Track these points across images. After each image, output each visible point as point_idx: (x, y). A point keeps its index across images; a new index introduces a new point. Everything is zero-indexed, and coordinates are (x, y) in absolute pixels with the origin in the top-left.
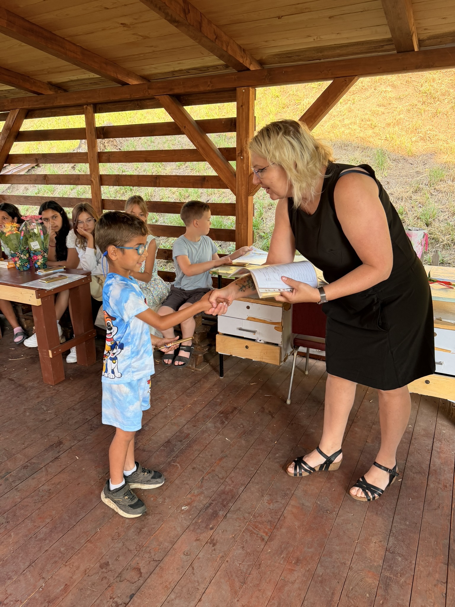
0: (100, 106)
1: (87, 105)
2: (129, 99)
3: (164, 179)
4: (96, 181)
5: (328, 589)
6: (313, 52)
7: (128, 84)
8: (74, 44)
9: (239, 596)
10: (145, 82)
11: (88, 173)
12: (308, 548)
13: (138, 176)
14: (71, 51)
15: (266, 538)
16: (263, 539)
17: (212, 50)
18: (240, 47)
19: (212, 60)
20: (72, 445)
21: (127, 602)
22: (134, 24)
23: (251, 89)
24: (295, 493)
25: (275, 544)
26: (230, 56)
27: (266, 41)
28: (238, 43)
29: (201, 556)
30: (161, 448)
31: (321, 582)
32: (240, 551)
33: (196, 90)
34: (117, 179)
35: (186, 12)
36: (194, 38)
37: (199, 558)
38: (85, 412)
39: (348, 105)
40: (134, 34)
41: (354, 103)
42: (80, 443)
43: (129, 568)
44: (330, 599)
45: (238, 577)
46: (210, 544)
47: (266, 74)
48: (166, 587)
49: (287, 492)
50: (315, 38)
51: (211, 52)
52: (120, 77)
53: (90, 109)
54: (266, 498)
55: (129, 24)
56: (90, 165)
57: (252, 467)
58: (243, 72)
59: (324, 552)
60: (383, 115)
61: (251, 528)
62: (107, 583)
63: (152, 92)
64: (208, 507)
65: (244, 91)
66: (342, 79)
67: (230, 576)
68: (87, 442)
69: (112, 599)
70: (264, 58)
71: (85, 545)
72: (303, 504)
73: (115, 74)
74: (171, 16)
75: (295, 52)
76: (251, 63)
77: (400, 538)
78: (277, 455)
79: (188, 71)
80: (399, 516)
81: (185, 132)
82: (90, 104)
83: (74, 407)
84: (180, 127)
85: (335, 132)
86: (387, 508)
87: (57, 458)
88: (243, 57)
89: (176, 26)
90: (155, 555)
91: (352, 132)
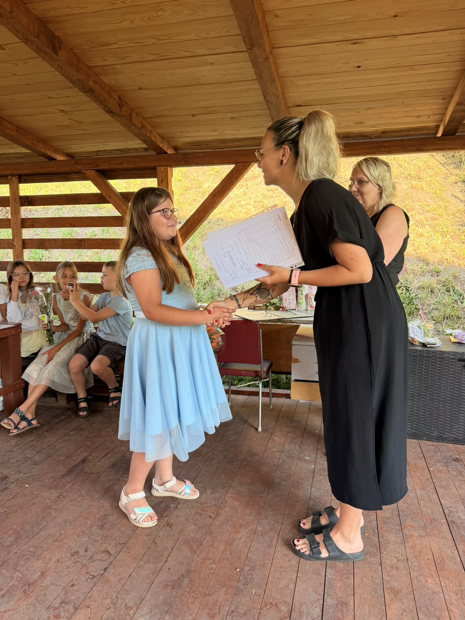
0: (25, 177)
1: (12, 176)
2: (56, 172)
3: (89, 242)
4: (19, 244)
5: (267, 538)
6: (218, 143)
7: (56, 159)
8: (11, 123)
9: (198, 554)
10: (70, 159)
11: (11, 237)
12: (248, 516)
13: (63, 240)
14: (8, 129)
15: (213, 516)
16: (211, 517)
17: (138, 136)
18: (160, 135)
19: (136, 144)
20: (18, 477)
21: (102, 574)
22: (71, 112)
23: (169, 168)
24: (232, 484)
25: (221, 518)
26: (152, 141)
27: (181, 132)
28: (158, 132)
29: (161, 535)
30: (108, 470)
31: (261, 535)
32: (193, 527)
33: (121, 167)
34: (41, 243)
35: (121, 106)
36: (124, 125)
37: (159, 537)
38: (24, 452)
39: (242, 190)
40: (69, 119)
41: (248, 188)
42: (26, 475)
43: (99, 552)
44: (270, 543)
45: (195, 543)
46: (167, 526)
47: (181, 157)
48: (135, 558)
49: (226, 485)
50: (220, 132)
51: (138, 137)
52: (49, 153)
53: (15, 179)
54: (209, 491)
55: (67, 111)
56: (13, 230)
57: (193, 473)
58: (162, 154)
59: (261, 517)
60: (272, 198)
61: (200, 512)
62: (81, 565)
63: (79, 167)
64: (160, 504)
65: (163, 169)
66: (242, 164)
67: (188, 543)
68: (33, 474)
69: (88, 574)
70: (179, 145)
71: (53, 544)
72: (240, 491)
73: (45, 150)
74: (109, 108)
75: (204, 142)
76: (168, 148)
77: (317, 500)
78: (213, 462)
79: (111, 151)
80: (315, 488)
81: (110, 201)
82: (15, 175)
83: (12, 449)
84: (106, 197)
85: (233, 211)
86: (306, 485)
87: (5, 489)
88: (162, 143)
89: (111, 116)
90: (120, 540)
91: (248, 211)
